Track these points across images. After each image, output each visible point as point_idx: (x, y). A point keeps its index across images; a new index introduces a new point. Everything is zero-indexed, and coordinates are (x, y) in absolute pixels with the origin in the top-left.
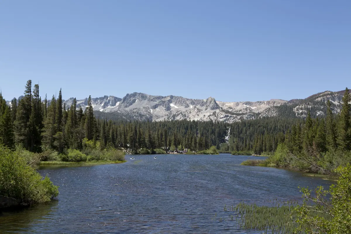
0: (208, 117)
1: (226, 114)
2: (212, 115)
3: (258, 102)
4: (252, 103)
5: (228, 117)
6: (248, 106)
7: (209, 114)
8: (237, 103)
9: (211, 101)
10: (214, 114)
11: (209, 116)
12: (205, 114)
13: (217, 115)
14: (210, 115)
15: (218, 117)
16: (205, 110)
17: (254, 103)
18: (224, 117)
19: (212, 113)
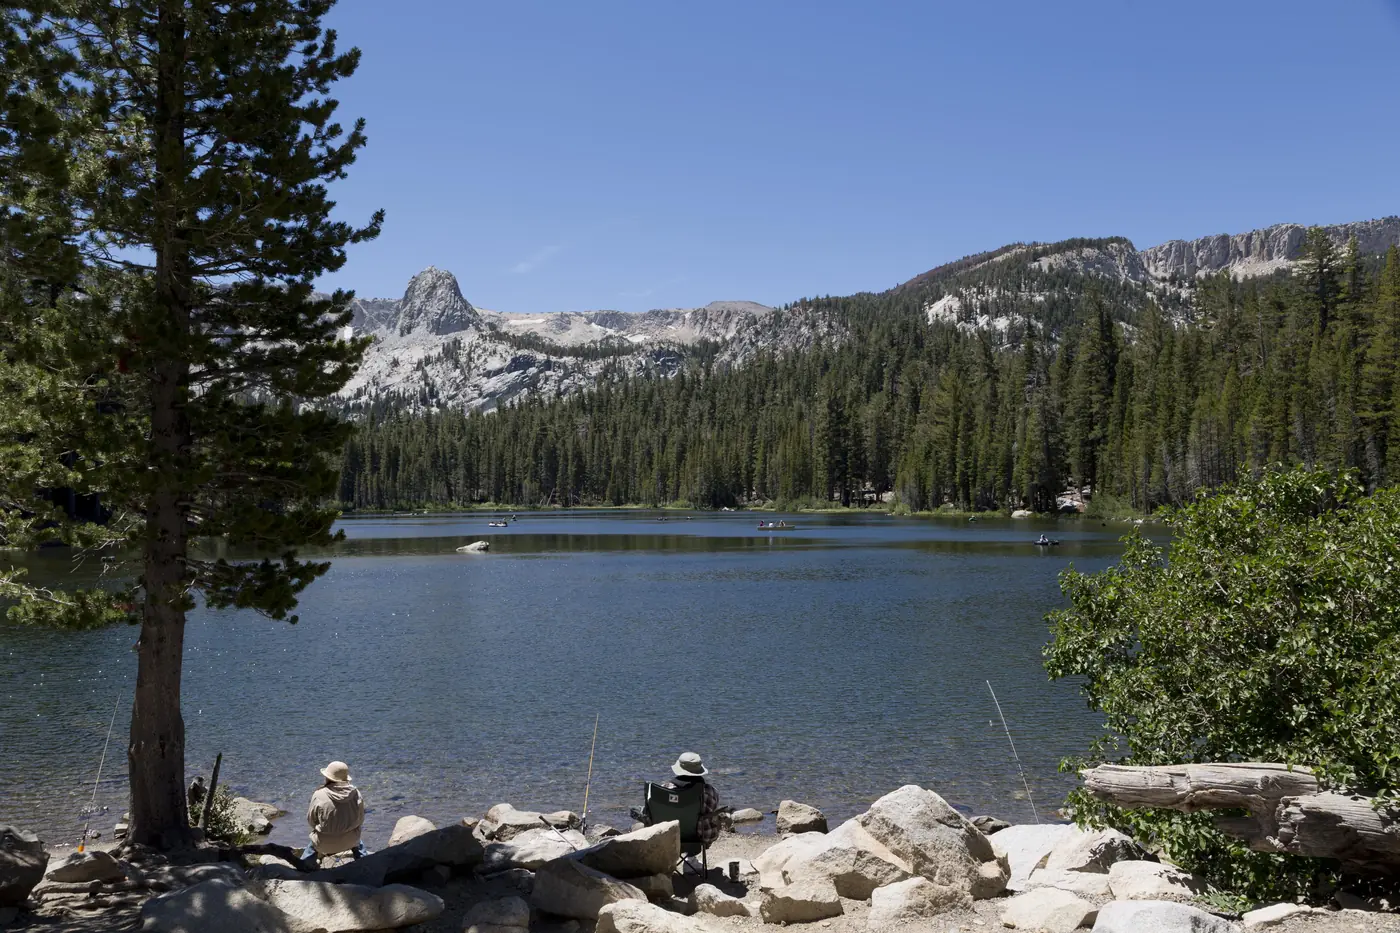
0: (417, 369)
1: (520, 353)
2: (439, 359)
3: (655, 313)
4: (630, 318)
5: (533, 370)
6: (610, 332)
7: (418, 354)
8: (563, 316)
9: (434, 287)
10: (451, 353)
11: (419, 366)
12: (396, 354)
13: (463, 359)
14: (428, 360)
15: (470, 369)
16: (402, 335)
17: (637, 317)
18: (510, 370)
19: (440, 349)
